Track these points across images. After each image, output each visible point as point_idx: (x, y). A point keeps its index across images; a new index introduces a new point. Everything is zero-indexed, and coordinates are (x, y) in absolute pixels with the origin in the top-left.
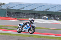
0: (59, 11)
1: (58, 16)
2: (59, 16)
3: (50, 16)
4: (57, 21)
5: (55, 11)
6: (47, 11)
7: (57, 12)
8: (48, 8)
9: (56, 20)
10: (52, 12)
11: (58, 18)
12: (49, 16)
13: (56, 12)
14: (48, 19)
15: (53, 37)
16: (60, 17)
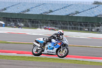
0: (23, 12)
1: (21, 20)
2: (23, 21)
3: (9, 20)
4: (20, 29)
5: (16, 13)
6: (4, 12)
7: (20, 14)
8: (5, 7)
9: (19, 27)
10: (12, 14)
11: (22, 25)
12: (7, 20)
13: (18, 14)
14: (6, 26)
15: (14, 57)
16: (25, 23)
